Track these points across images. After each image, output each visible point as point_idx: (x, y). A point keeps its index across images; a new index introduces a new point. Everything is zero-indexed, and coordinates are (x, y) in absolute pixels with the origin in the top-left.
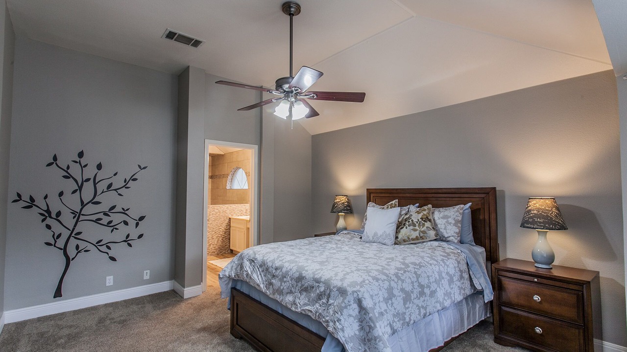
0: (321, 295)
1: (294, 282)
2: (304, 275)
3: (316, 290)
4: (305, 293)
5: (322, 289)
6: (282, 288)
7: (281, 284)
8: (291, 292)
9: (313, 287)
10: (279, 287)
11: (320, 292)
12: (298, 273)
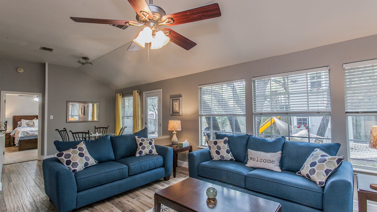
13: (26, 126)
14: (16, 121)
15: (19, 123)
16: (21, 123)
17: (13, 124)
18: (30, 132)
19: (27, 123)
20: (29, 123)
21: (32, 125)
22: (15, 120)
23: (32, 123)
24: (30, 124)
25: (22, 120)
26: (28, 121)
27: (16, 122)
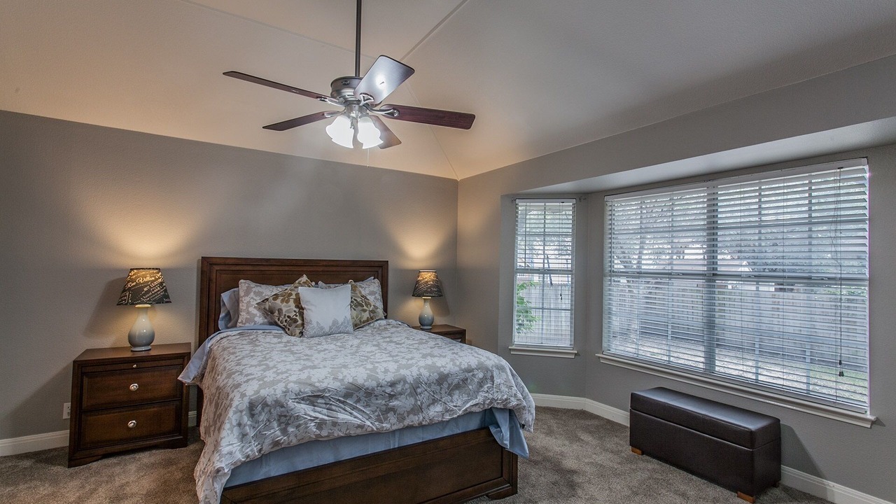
0: (482, 382)
1: (434, 387)
2: (446, 372)
3: (472, 380)
4: (457, 391)
5: (481, 375)
6: (419, 403)
7: (416, 399)
8: (434, 402)
9: (467, 379)
10: (415, 405)
11: (481, 379)
12: (436, 374)
13: (259, 319)
14: (213, 286)
15: (226, 297)
16: (236, 301)
17: (201, 302)
18: (303, 409)
19: (267, 305)
20: (278, 301)
21: (292, 315)
22: (210, 280)
23: (292, 304)
24: (280, 311)
25: (244, 284)
26: (268, 291)
27: (213, 293)
